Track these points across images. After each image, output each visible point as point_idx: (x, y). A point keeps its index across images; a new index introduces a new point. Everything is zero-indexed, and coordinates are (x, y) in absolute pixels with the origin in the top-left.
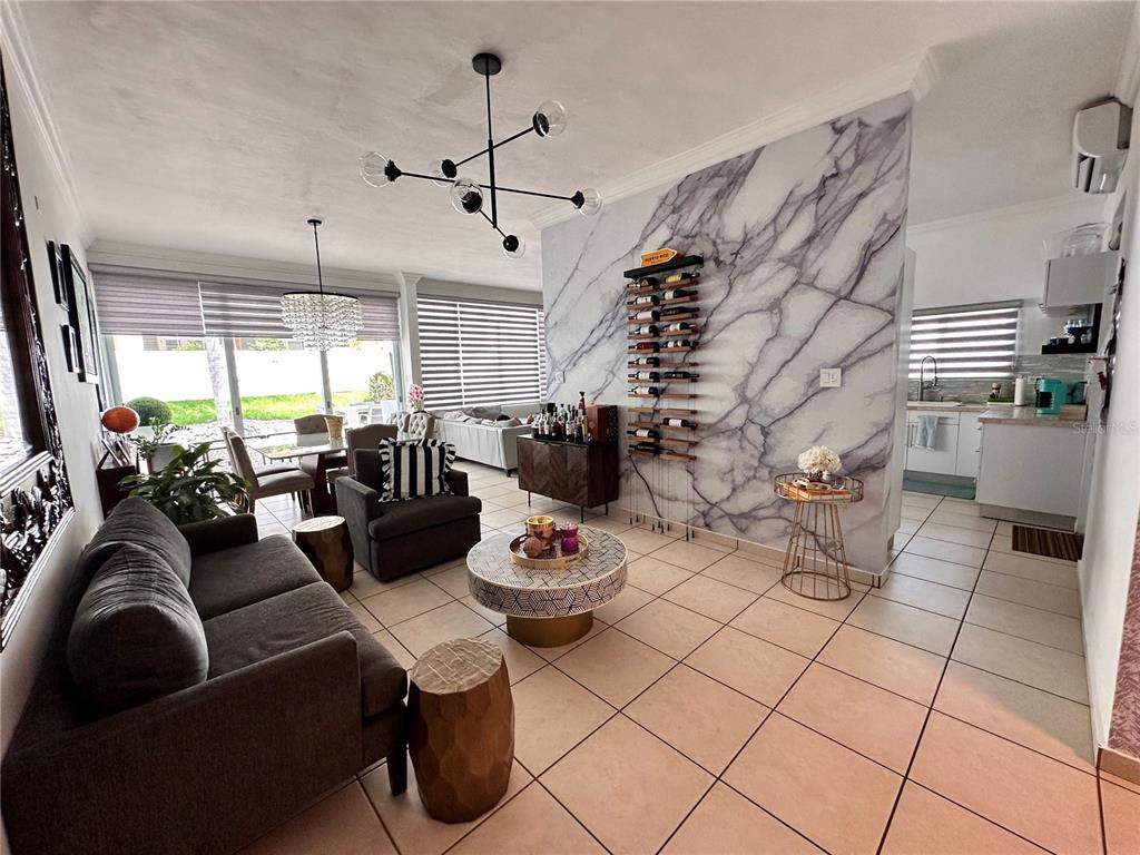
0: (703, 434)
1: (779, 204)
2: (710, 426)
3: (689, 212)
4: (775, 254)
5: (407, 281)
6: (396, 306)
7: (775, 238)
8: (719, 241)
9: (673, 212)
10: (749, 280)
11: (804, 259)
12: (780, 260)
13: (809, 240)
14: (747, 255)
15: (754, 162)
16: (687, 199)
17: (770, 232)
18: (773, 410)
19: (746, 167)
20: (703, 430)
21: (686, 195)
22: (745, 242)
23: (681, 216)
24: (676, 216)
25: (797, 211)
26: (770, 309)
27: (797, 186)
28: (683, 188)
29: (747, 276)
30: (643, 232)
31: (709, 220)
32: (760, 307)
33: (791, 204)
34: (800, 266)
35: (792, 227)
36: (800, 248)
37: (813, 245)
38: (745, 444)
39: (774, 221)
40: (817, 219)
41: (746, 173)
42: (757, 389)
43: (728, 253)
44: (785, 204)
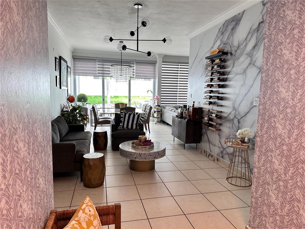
0: (223, 121)
1: (248, 33)
2: (225, 118)
3: (225, 34)
4: (245, 52)
5: (159, 57)
6: (155, 66)
7: (246, 46)
8: (232, 46)
9: (222, 35)
10: (238, 62)
11: (252, 55)
12: (247, 54)
13: (254, 47)
14: (238, 52)
15: (242, 16)
16: (225, 29)
17: (245, 44)
18: (241, 113)
19: (240, 18)
20: (223, 119)
21: (225, 28)
22: (238, 47)
23: (223, 36)
24: (222, 36)
25: (252, 35)
26: (243, 73)
27: (253, 26)
28: (224, 25)
29: (238, 60)
30: (214, 42)
31: (230, 38)
32: (240, 73)
33: (251, 33)
34: (251, 57)
35: (250, 42)
36: (252, 50)
37: (255, 49)
38: (234, 126)
39: (246, 39)
40: (257, 39)
41: (240, 20)
42: (238, 105)
43: (234, 51)
44: (249, 32)
